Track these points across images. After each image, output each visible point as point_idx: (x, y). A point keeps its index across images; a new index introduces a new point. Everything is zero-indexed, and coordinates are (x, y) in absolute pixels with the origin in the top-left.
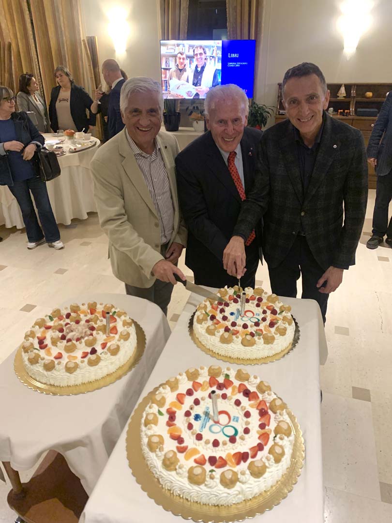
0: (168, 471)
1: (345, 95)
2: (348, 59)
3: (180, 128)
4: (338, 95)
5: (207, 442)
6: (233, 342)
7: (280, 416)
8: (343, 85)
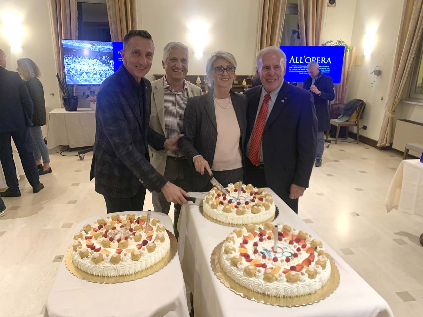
0: (271, 282)
1: (201, 83)
2: (199, 60)
3: (78, 109)
4: (196, 83)
5: (282, 261)
6: (246, 213)
7: (310, 238)
8: (199, 76)
